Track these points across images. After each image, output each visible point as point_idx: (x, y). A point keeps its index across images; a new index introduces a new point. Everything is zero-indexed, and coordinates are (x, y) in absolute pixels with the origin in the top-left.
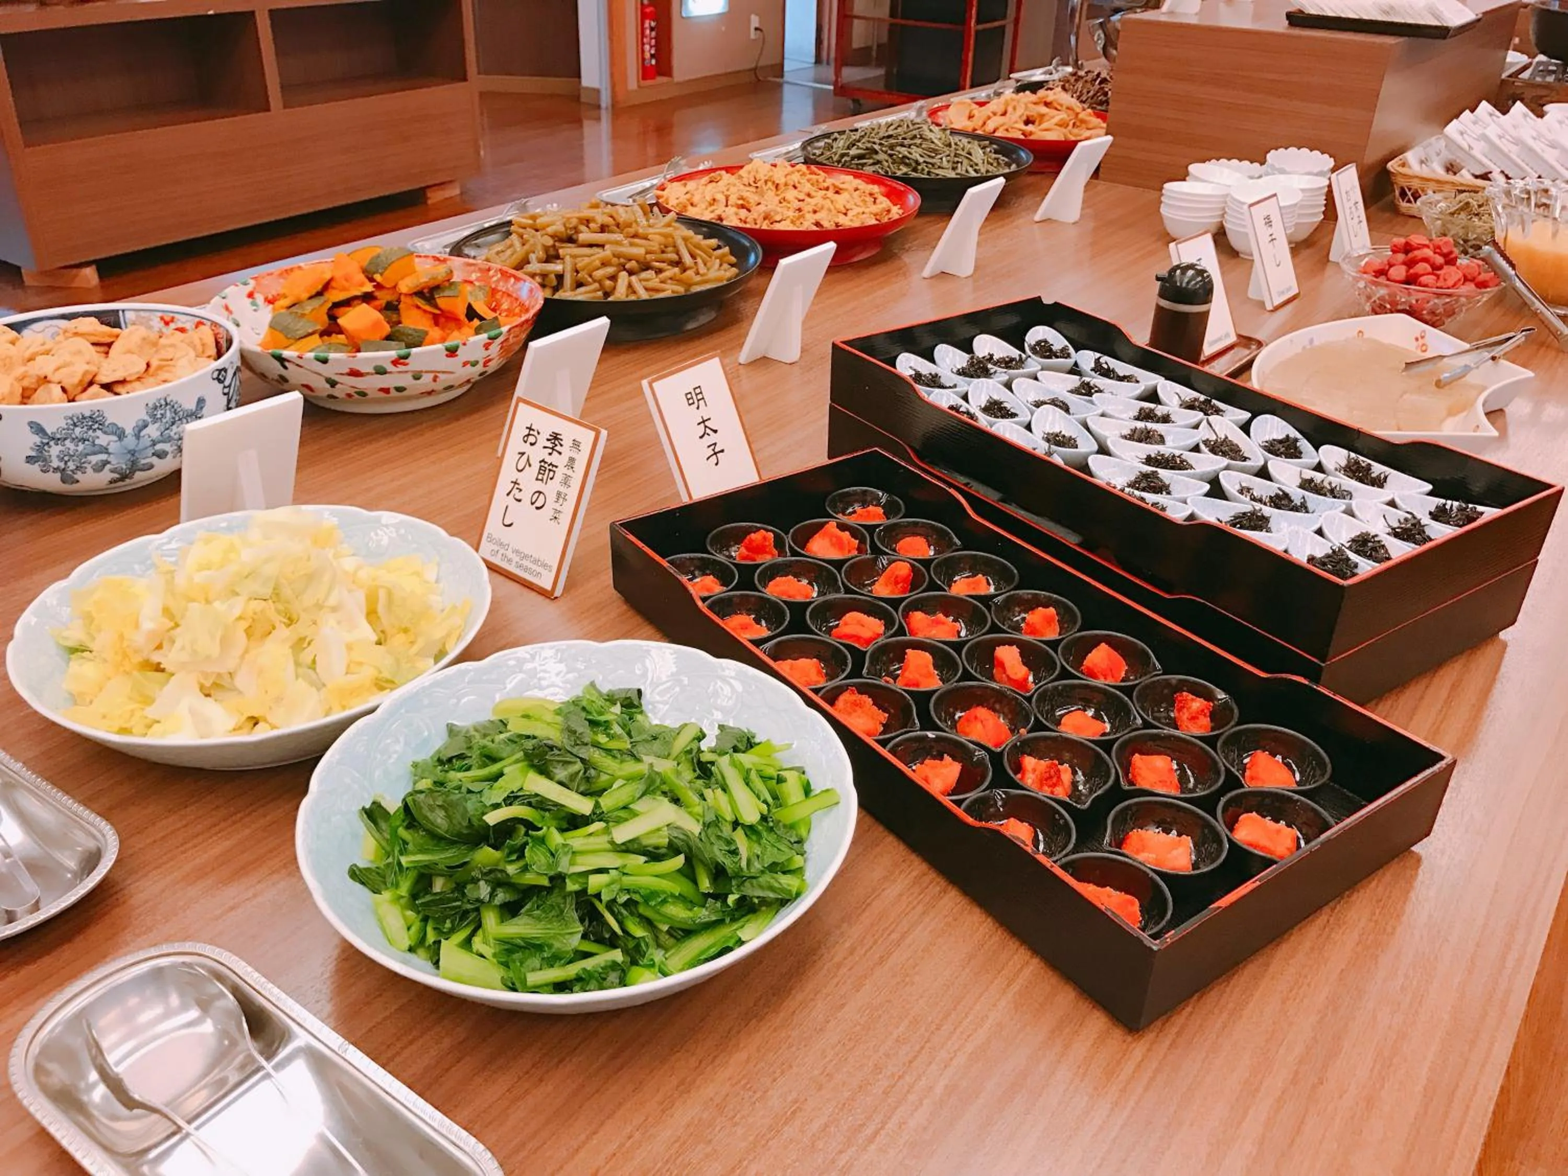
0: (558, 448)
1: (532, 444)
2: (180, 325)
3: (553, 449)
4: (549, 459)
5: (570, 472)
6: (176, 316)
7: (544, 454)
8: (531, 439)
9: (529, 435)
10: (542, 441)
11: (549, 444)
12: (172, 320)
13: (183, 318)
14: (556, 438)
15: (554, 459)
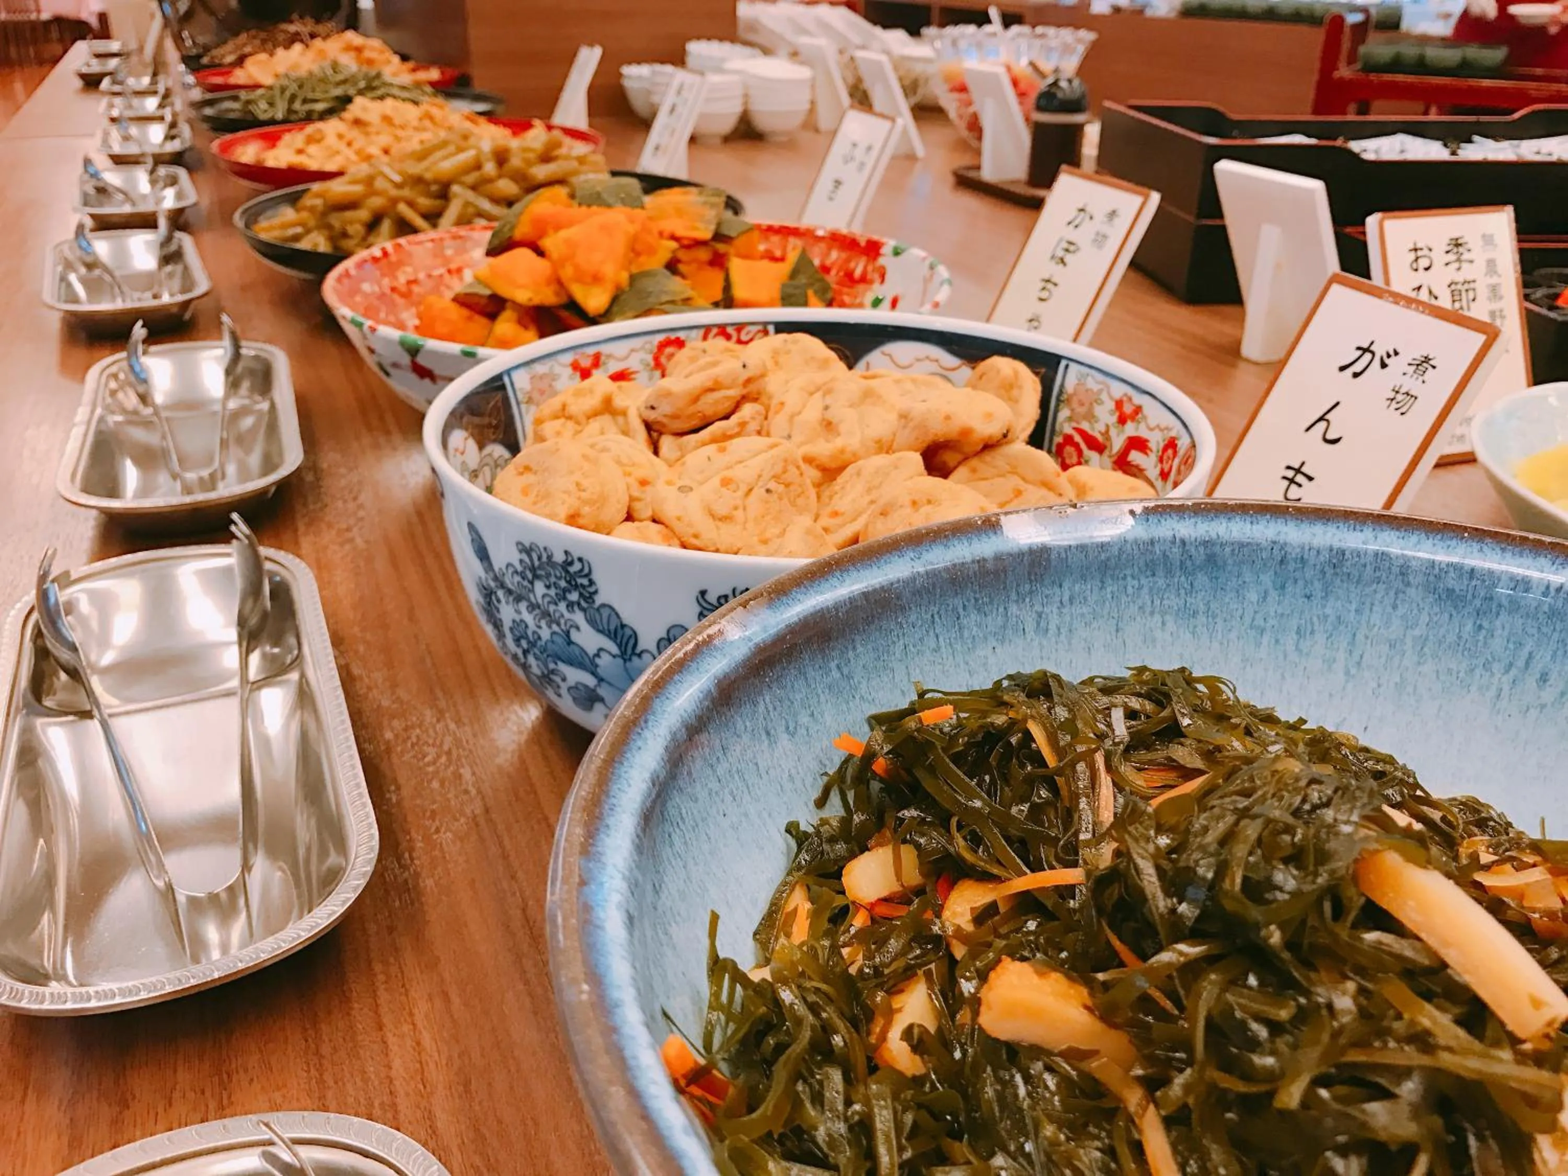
0: (1466, 256)
1: (1427, 269)
2: (614, 367)
3: (1459, 260)
4: (1460, 277)
5: (1494, 280)
6: (605, 349)
7: (1451, 274)
8: (1424, 263)
9: (1417, 259)
10: (1439, 257)
11: (1451, 257)
12: (597, 361)
13: (619, 348)
14: (1458, 245)
15: (1467, 272)
